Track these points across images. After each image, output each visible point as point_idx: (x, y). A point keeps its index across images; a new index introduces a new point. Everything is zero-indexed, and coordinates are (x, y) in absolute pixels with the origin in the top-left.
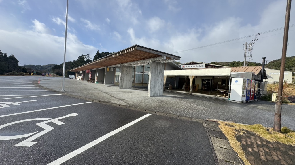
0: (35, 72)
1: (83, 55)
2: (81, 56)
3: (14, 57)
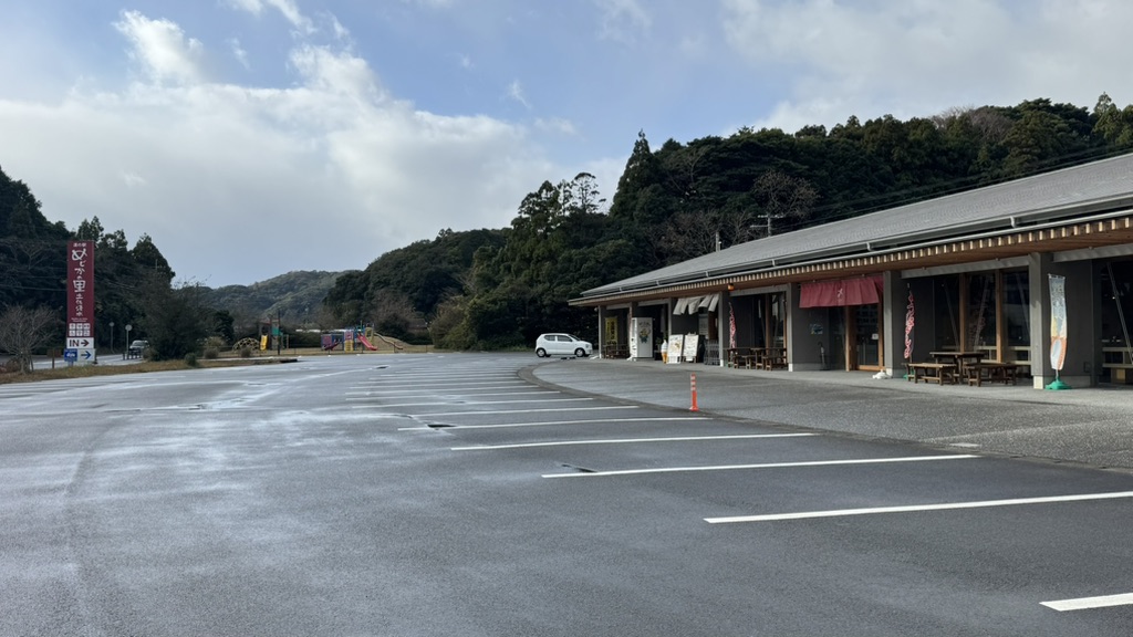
0: (275, 331)
1: (547, 186)
2: (535, 190)
3: (153, 247)
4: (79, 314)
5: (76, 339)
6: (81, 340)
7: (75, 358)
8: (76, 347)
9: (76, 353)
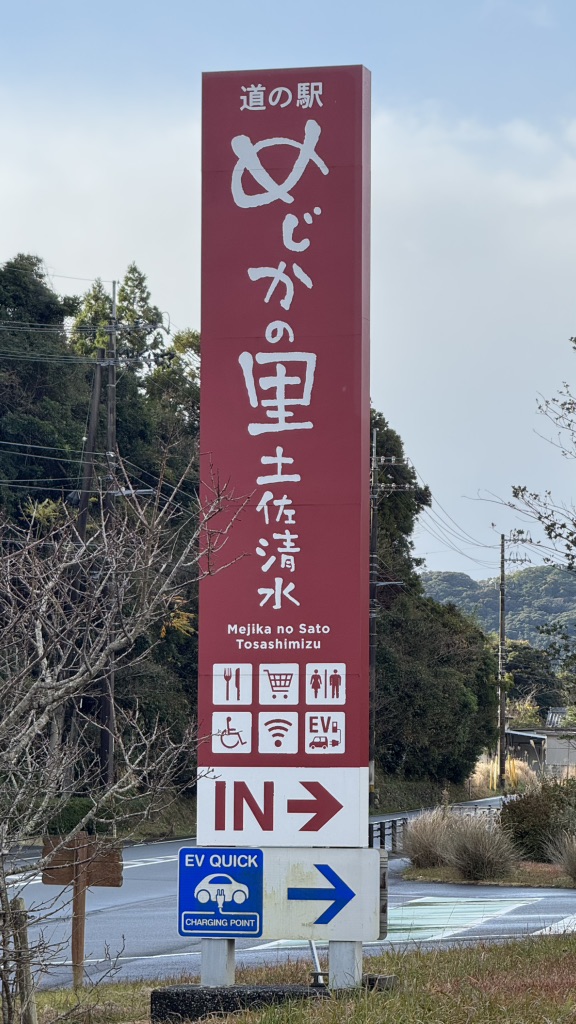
4: (277, 593)
5: (255, 778)
6: (290, 783)
7: (248, 915)
8: (251, 835)
9: (252, 878)
